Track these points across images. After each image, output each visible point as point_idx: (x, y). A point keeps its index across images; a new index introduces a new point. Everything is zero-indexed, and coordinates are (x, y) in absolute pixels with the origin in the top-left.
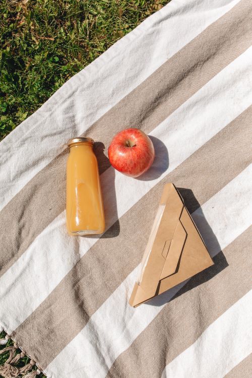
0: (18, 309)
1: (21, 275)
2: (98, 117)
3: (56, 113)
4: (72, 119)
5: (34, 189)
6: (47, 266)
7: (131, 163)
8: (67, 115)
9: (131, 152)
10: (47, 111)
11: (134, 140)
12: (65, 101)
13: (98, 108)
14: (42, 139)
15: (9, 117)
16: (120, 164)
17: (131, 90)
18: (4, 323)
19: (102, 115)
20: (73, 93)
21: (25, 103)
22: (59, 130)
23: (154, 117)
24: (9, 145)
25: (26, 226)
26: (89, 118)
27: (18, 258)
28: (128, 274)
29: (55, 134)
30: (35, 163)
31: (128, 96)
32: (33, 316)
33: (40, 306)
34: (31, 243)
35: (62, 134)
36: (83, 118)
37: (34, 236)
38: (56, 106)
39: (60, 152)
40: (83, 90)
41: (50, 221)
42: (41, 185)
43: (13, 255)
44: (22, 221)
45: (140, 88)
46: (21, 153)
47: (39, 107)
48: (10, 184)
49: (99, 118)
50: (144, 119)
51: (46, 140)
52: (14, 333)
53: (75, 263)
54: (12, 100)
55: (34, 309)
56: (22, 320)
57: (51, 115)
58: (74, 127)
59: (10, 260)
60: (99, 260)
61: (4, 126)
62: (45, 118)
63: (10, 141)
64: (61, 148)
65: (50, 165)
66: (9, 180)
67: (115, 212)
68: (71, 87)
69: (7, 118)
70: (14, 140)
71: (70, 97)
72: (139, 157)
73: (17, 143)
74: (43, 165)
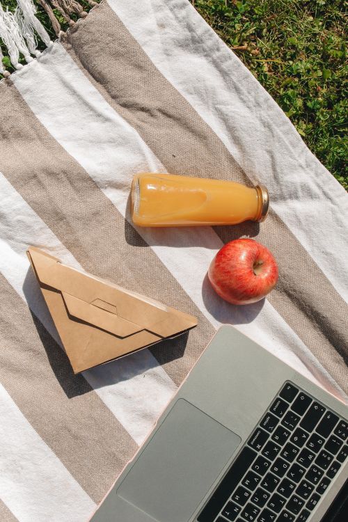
0: (42, 95)
1: (86, 104)
2: (295, 230)
3: (303, 174)
4: (294, 196)
5: (202, 135)
6: (96, 142)
7: (232, 267)
8: (299, 189)
9: (246, 266)
10: (306, 162)
11: (263, 275)
12: (319, 186)
13: (308, 232)
14: (270, 152)
15: (300, 110)
16: (230, 252)
17: (331, 278)
18: (26, 73)
19: (297, 237)
20: (330, 199)
21: (317, 134)
22: (280, 175)
23: (292, 309)
24: (265, 106)
25: (151, 119)
26: (294, 219)
27: (109, 103)
28: (73, 253)
29: (274, 170)
30: (236, 140)
31: (322, 274)
32: (29, 114)
33: (42, 126)
34: (129, 122)
35: (273, 180)
36: (294, 210)
37: (138, 127)
38: (312, 174)
39: (249, 175)
40: (333, 212)
41: (156, 151)
42: (206, 145)
43: (114, 97)
44: (159, 114)
45: (333, 291)
46: (252, 121)
47: (312, 151)
48: (210, 103)
49: (294, 233)
50: (290, 296)
51: (268, 157)
52: (10, 84)
53: (94, 180)
54: (323, 117)
55: (38, 116)
56: (26, 97)
57: (301, 166)
58: (283, 198)
59: (108, 92)
60: (96, 214)
61: (288, 103)
62: (298, 158)
63: (270, 107)
64: (254, 177)
65: (232, 160)
66: (216, 102)
67: (161, 242)
68: (338, 196)
69: (300, 107)
70: (270, 112)
71: (325, 194)
72: (239, 278)
73: (267, 117)
74: (234, 151)
